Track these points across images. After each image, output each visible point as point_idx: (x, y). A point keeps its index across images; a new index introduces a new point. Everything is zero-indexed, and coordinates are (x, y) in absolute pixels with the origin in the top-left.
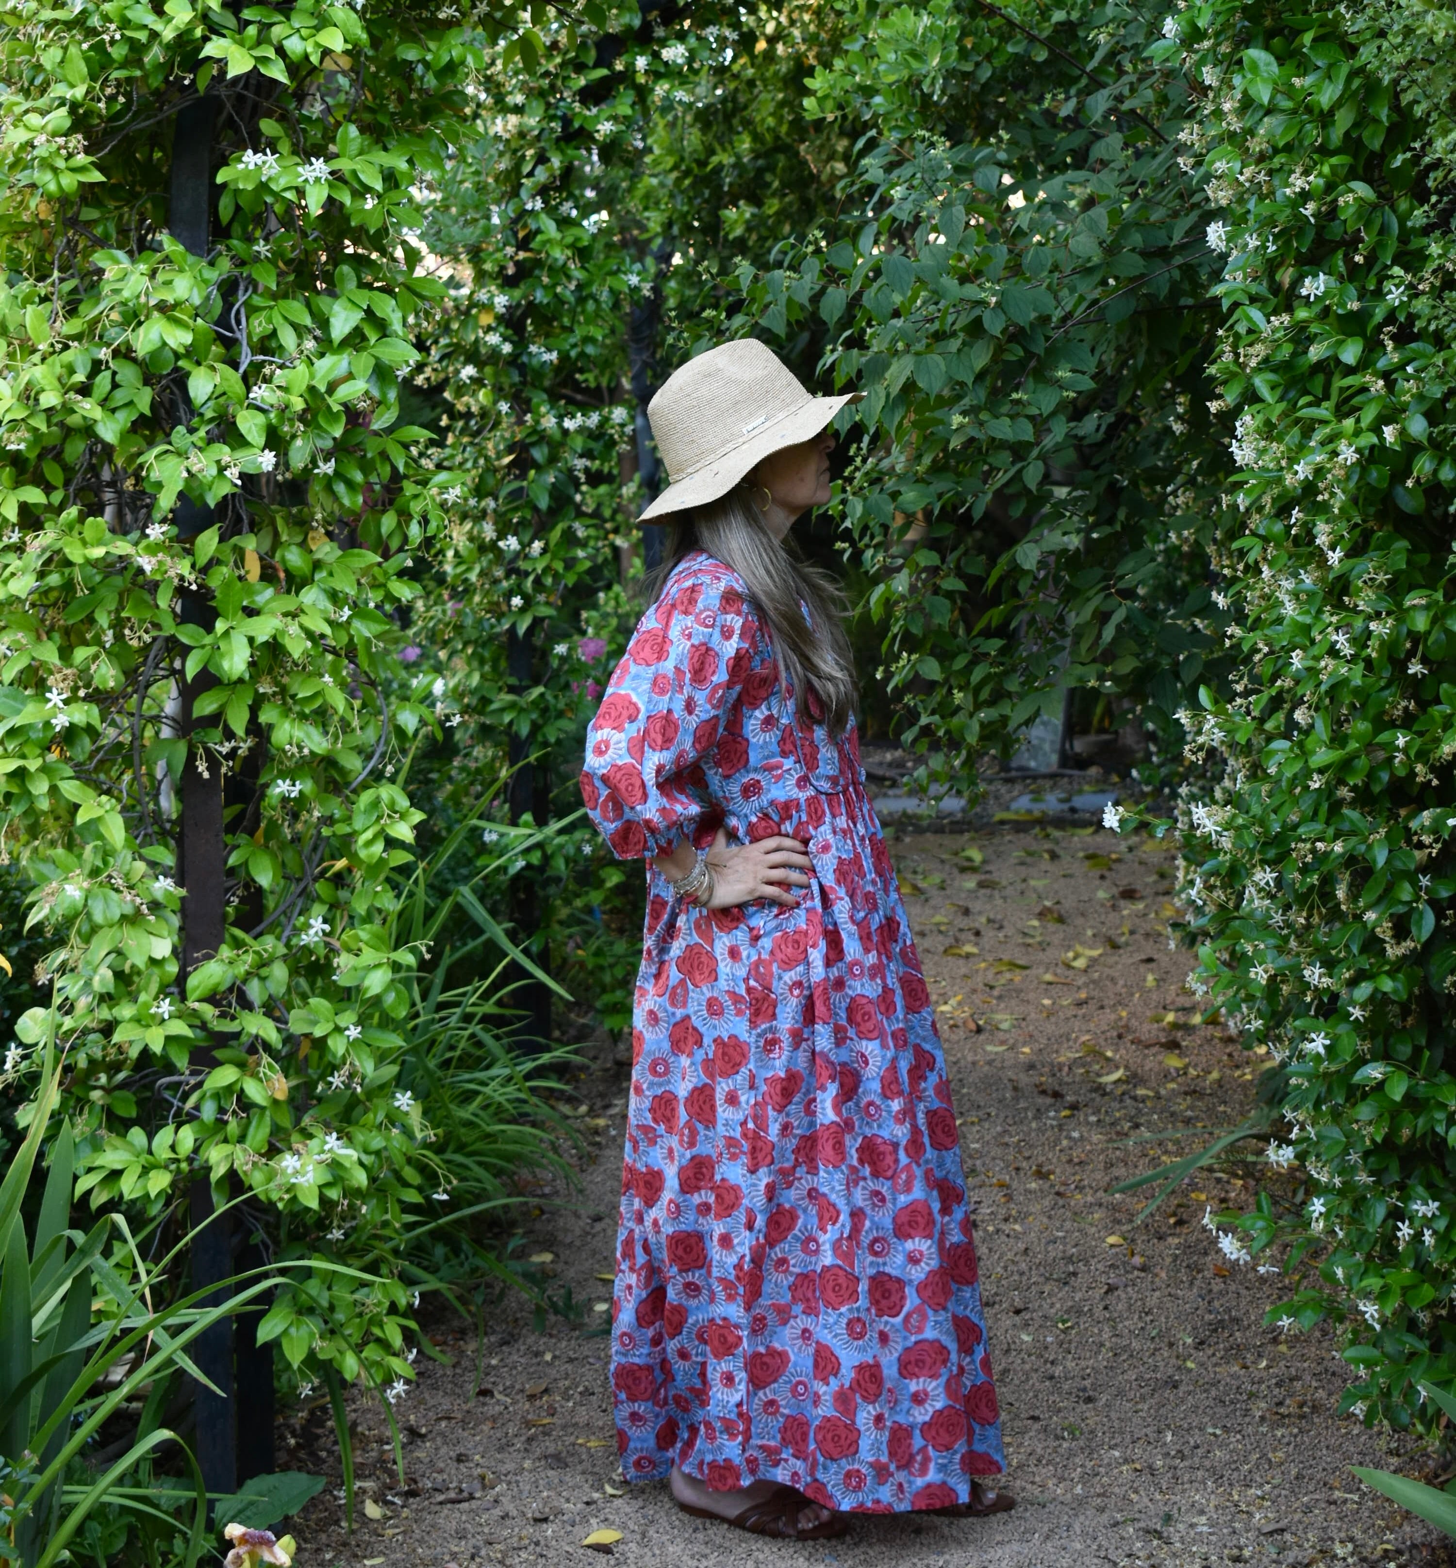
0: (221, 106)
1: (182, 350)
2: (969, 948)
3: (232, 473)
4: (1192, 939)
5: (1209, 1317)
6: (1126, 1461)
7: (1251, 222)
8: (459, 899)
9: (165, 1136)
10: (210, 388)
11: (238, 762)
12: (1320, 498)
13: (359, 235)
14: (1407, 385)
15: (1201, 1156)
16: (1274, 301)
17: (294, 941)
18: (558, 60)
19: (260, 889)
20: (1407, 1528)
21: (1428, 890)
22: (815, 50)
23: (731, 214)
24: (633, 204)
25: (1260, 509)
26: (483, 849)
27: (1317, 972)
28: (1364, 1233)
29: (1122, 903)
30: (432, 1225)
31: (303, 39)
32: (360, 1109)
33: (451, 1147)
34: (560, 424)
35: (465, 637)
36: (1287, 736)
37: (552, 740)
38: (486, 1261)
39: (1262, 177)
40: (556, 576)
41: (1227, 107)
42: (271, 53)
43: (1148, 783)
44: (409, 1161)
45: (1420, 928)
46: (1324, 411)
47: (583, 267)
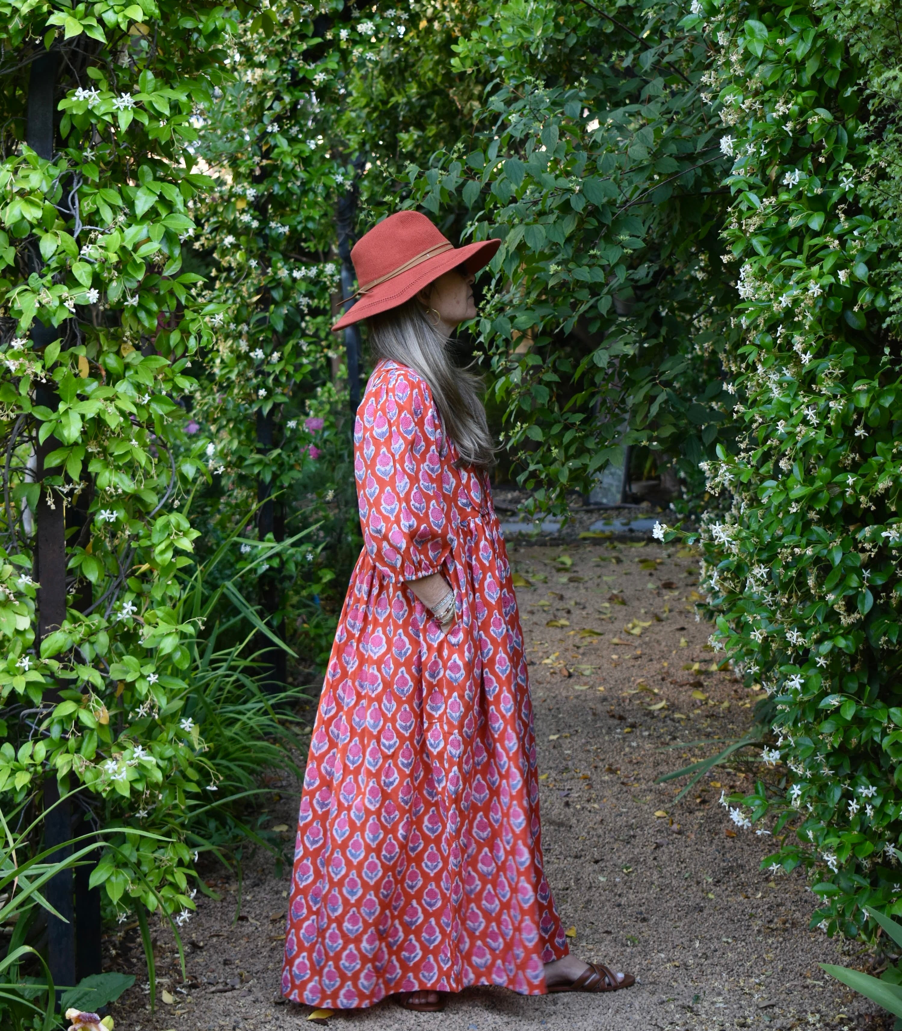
0: (61, 59)
1: (35, 222)
2: (563, 622)
3: (69, 305)
4: (710, 614)
5: (723, 864)
6: (669, 960)
7: (750, 136)
8: (225, 590)
9: (26, 749)
10: (54, 248)
11: (75, 499)
12: (796, 319)
13: (155, 145)
14: (854, 244)
15: (717, 757)
16: (765, 188)
17: (113, 618)
18: (289, 32)
19: (90, 583)
20: (855, 1004)
21: (868, 580)
22: (460, 25)
23: (403, 136)
24: (339, 130)
25: (756, 327)
26: (241, 557)
27: (795, 634)
28: (827, 808)
29: (664, 591)
30: (208, 807)
31: (116, 13)
32: (157, 730)
33: (220, 755)
34: (290, 274)
35: (228, 416)
36: (774, 478)
37: (286, 484)
38: (243, 831)
39: (757, 106)
40: (288, 376)
41: (734, 58)
42: (94, 22)
43: (680, 513)
44: (191, 764)
45: (863, 605)
46: (799, 261)
47: (305, 170)
